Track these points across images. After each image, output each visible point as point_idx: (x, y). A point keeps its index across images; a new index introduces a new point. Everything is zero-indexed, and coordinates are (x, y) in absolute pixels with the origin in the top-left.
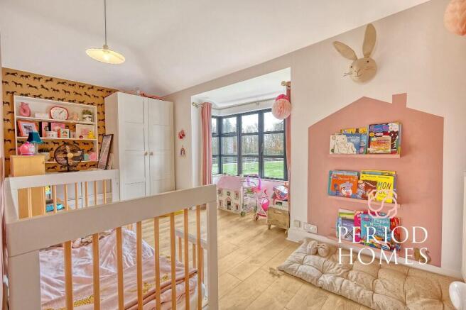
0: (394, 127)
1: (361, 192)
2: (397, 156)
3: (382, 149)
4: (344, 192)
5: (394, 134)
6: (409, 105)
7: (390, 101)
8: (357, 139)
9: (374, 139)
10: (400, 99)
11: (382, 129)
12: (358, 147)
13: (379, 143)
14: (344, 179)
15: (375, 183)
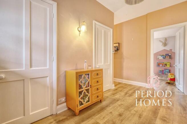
0: (170, 55)
1: (164, 66)
2: (170, 59)
3: (168, 58)
4: (160, 66)
5: (170, 56)
6: (172, 51)
7: (169, 50)
8: (163, 57)
9: (166, 57)
10: (171, 50)
11: (168, 55)
12: (163, 58)
13: (167, 57)
14: (160, 64)
15: (166, 64)
